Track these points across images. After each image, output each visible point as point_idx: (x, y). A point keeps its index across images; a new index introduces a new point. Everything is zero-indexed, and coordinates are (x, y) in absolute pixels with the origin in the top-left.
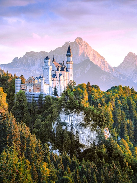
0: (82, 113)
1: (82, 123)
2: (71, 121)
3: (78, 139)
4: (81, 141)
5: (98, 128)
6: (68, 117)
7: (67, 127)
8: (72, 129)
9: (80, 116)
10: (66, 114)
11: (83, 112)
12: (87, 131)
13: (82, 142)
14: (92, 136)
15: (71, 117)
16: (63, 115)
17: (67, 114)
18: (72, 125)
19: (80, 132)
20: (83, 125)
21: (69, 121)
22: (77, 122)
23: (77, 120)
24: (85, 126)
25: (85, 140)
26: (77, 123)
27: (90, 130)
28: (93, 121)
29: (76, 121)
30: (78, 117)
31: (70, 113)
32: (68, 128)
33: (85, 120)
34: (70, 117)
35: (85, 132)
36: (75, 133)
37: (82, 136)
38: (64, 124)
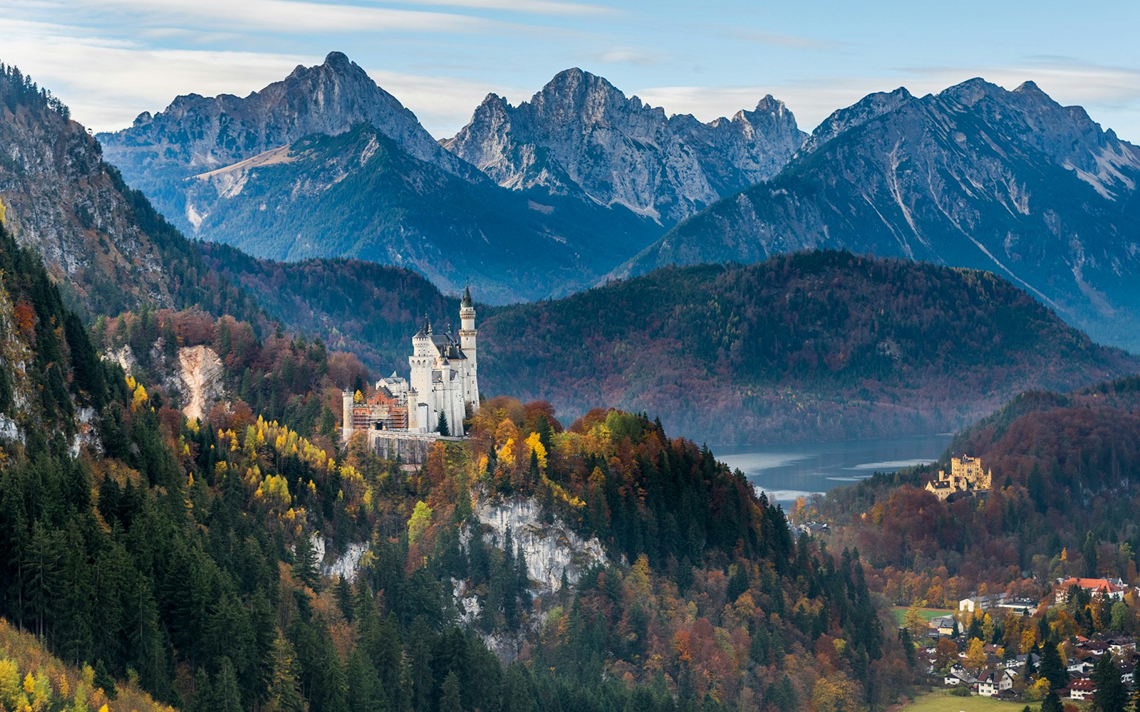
0: (532, 501)
1: (532, 527)
2: (505, 522)
3: (523, 568)
4: (533, 574)
5: (572, 536)
6: (499, 513)
7: (495, 539)
8: (509, 541)
9: (528, 508)
10: (494, 505)
11: (535, 500)
12: (547, 548)
13: (535, 575)
14: (560, 560)
15: (504, 512)
16: (485, 507)
17: (496, 504)
18: (508, 532)
19: (529, 550)
20: (537, 533)
21: (500, 522)
22: (521, 524)
23: (521, 519)
24: (542, 534)
25: (542, 569)
26: (521, 527)
27: (554, 544)
28: (560, 521)
29: (519, 522)
30: (522, 511)
31: (502, 502)
32: (498, 539)
33: (540, 519)
34: (502, 513)
35: (541, 549)
36: (515, 553)
37: (532, 559)
38: (490, 529)
